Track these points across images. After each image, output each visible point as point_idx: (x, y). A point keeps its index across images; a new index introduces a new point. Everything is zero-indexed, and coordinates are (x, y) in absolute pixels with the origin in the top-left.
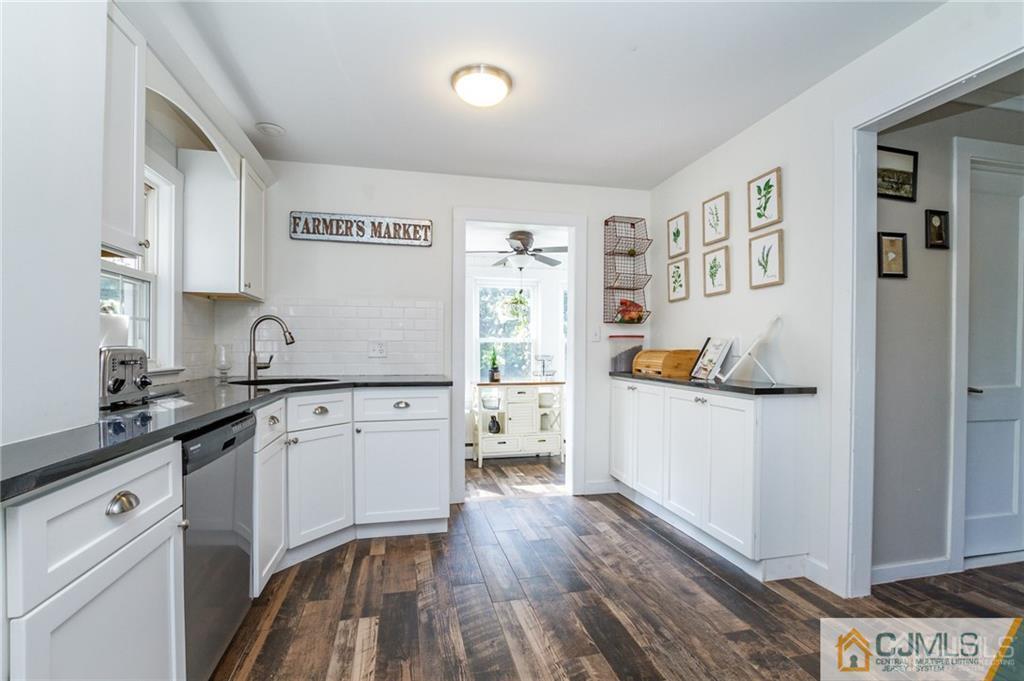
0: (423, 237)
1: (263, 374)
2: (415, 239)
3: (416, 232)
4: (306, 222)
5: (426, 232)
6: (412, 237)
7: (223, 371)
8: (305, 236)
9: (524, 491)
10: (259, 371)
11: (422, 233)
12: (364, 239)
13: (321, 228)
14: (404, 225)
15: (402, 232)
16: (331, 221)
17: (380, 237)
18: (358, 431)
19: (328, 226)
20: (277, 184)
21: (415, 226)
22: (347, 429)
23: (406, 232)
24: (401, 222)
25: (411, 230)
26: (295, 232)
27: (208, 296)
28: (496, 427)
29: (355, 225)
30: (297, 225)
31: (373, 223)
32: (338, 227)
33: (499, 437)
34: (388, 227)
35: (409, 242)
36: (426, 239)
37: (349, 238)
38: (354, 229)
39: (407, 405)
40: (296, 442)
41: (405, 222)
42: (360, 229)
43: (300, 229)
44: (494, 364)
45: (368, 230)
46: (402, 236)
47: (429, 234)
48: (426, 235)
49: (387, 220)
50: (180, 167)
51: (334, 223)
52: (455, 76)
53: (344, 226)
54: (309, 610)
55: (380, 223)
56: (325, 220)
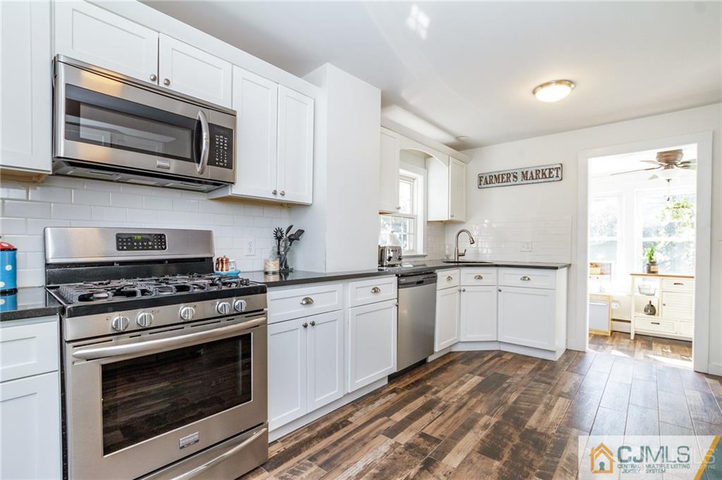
0: (555, 175)
1: (461, 259)
2: (550, 177)
3: (550, 173)
4: (486, 179)
5: (557, 171)
6: (548, 176)
7: (448, 257)
8: (486, 186)
9: (655, 360)
10: (460, 257)
11: (554, 173)
12: (517, 182)
13: (493, 180)
14: (543, 170)
15: (541, 174)
16: (499, 175)
17: (527, 180)
18: (500, 291)
19: (497, 178)
20: (472, 162)
21: (550, 169)
22: (495, 289)
23: (544, 174)
24: (540, 169)
25: (547, 172)
26: (480, 184)
27: (442, 222)
28: (651, 310)
29: (512, 175)
30: (481, 181)
31: (523, 173)
32: (503, 178)
33: (653, 318)
34: (532, 173)
35: (546, 180)
36: (557, 177)
37: (509, 183)
38: (512, 178)
39: (529, 279)
40: (464, 291)
41: (543, 168)
42: (515, 177)
43: (482, 183)
44: (651, 258)
45: (520, 176)
46: (541, 177)
47: (560, 172)
48: (557, 174)
49: (531, 169)
50: (426, 167)
51: (501, 176)
52: (534, 92)
53: (505, 177)
54: (459, 366)
55: (527, 172)
56: (495, 176)
